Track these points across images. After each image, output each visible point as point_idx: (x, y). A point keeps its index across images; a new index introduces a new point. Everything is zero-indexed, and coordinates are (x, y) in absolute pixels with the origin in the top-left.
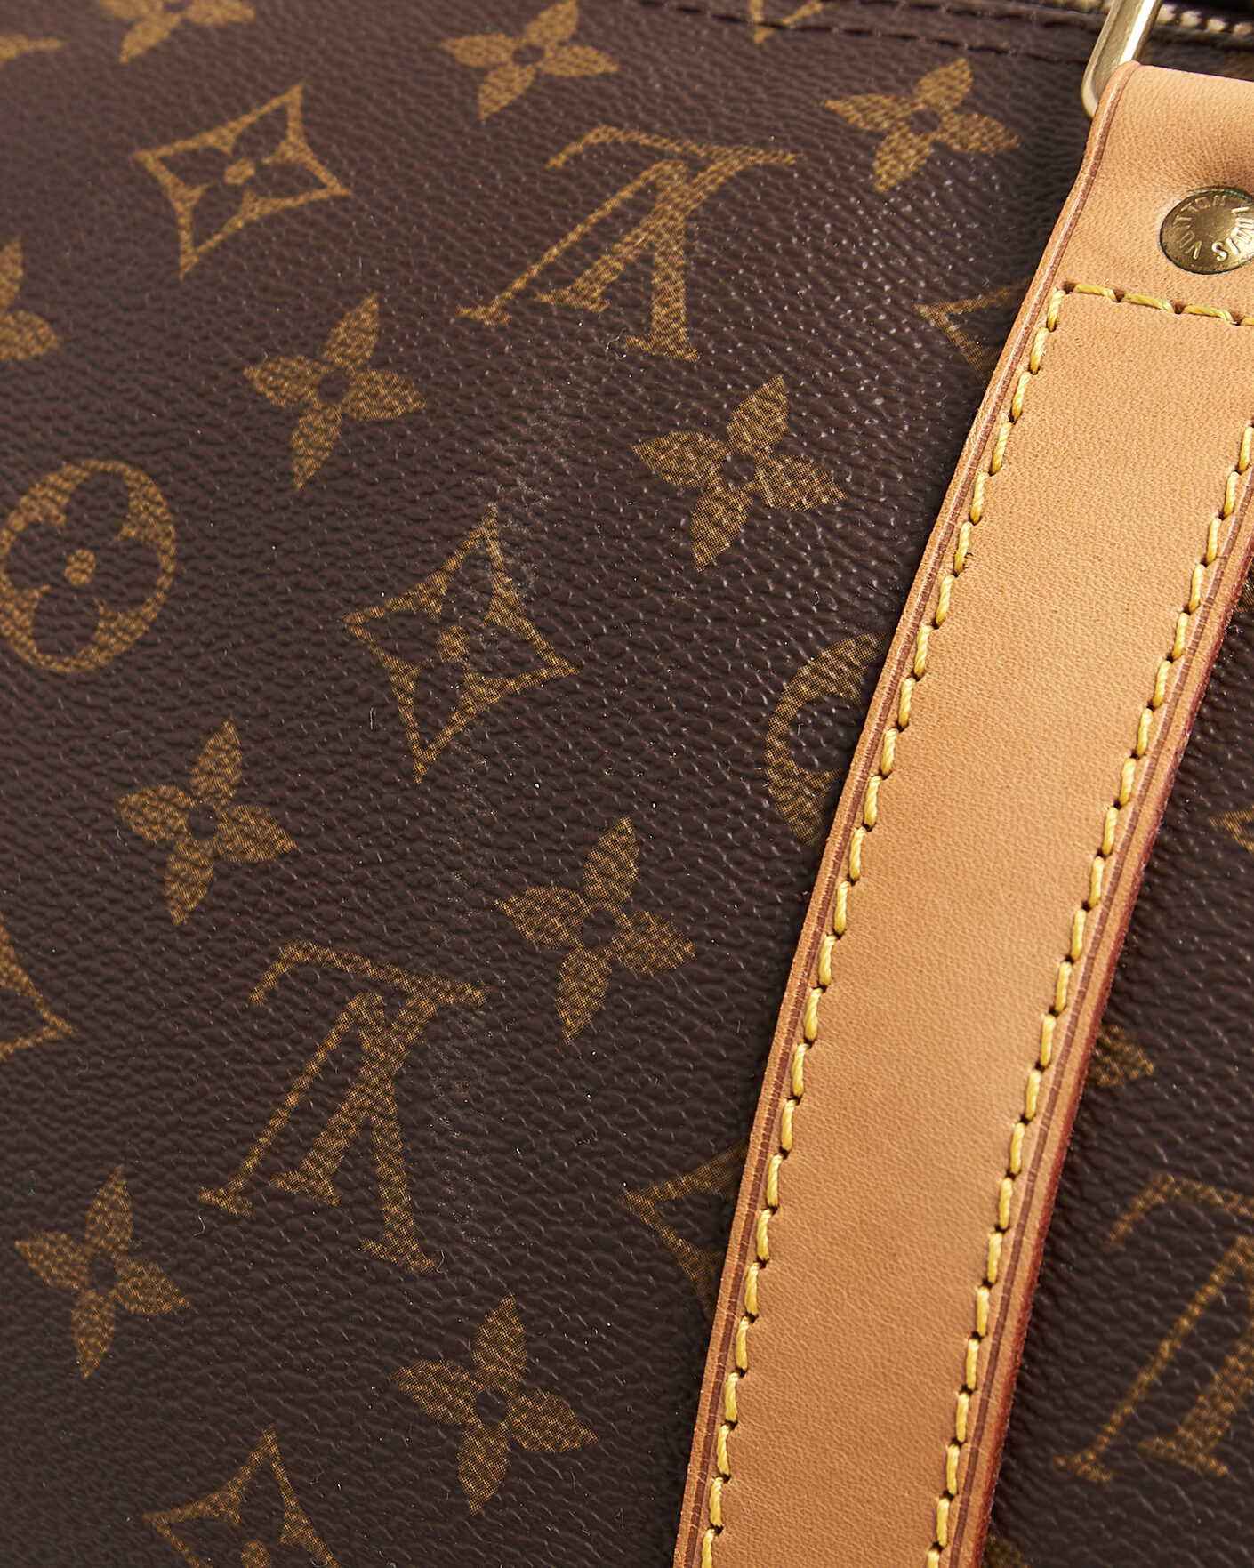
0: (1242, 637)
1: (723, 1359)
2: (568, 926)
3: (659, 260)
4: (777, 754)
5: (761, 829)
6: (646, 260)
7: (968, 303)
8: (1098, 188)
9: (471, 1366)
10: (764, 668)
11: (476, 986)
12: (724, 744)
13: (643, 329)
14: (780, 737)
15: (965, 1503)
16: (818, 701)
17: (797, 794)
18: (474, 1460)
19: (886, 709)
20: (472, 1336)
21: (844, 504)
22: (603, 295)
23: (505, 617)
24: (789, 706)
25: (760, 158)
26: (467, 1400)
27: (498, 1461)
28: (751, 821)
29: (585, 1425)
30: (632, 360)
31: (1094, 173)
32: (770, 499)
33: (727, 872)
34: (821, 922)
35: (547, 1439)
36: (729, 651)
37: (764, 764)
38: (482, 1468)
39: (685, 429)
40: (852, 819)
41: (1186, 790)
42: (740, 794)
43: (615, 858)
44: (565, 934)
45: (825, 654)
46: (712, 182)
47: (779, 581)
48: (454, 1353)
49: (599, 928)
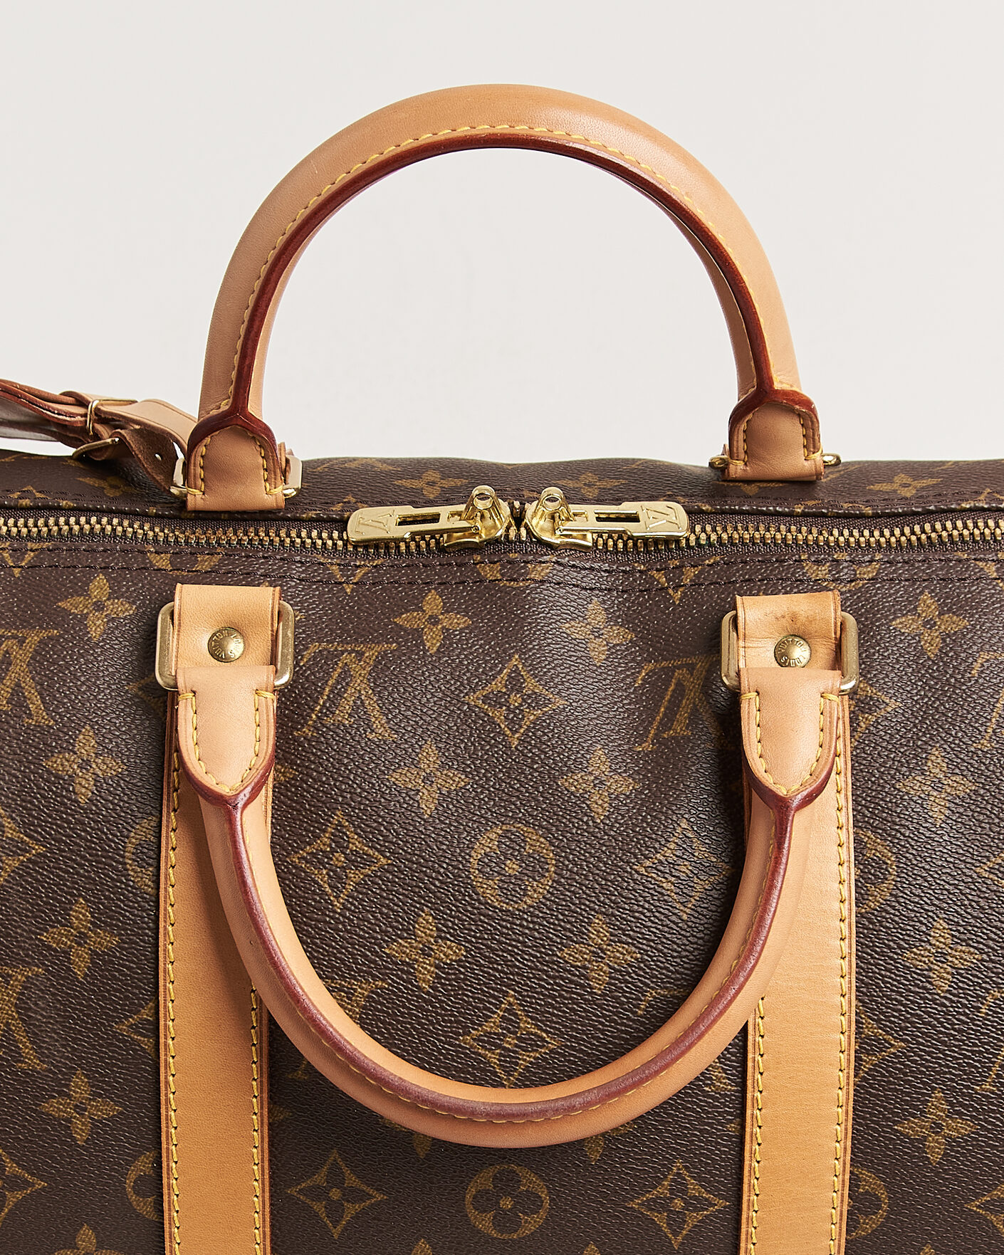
0: (278, 792)
1: (166, 1073)
2: (69, 940)
3: (23, 685)
4: (131, 865)
5: (132, 893)
6: (18, 685)
7: (142, 681)
8: (182, 637)
9: (69, 1096)
10: (117, 836)
11: (39, 967)
12: (111, 866)
13: (30, 716)
14: (130, 859)
15: (261, 1097)
16: (140, 844)
17: (142, 878)
18: (78, 1128)
19: (167, 844)
20: (67, 1086)
21: (126, 770)
22: (7, 703)
23: (12, 834)
24: (130, 847)
25: (44, 634)
26: (71, 1109)
27: (87, 1126)
28: (128, 891)
29: (117, 1106)
30: (28, 728)
31: (179, 631)
32: (100, 773)
33: (124, 910)
34: (165, 922)
35: (104, 1114)
36: (103, 832)
37: (127, 870)
38: (81, 1129)
39: (60, 752)
40: (166, 884)
41: (276, 850)
42: (122, 882)
43: (81, 913)
44: (69, 943)
45: (138, 827)
46: (30, 647)
47: (112, 803)
48: (61, 1093)
49: (81, 938)
